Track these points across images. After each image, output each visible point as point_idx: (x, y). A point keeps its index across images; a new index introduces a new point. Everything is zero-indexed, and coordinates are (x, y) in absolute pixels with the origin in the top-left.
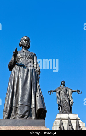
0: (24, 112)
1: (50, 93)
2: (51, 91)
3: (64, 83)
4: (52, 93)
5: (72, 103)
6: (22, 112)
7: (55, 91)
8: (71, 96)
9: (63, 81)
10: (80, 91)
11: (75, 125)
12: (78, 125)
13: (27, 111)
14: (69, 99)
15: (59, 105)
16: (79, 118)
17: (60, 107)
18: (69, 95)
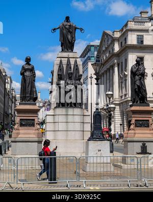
14: (72, 36)
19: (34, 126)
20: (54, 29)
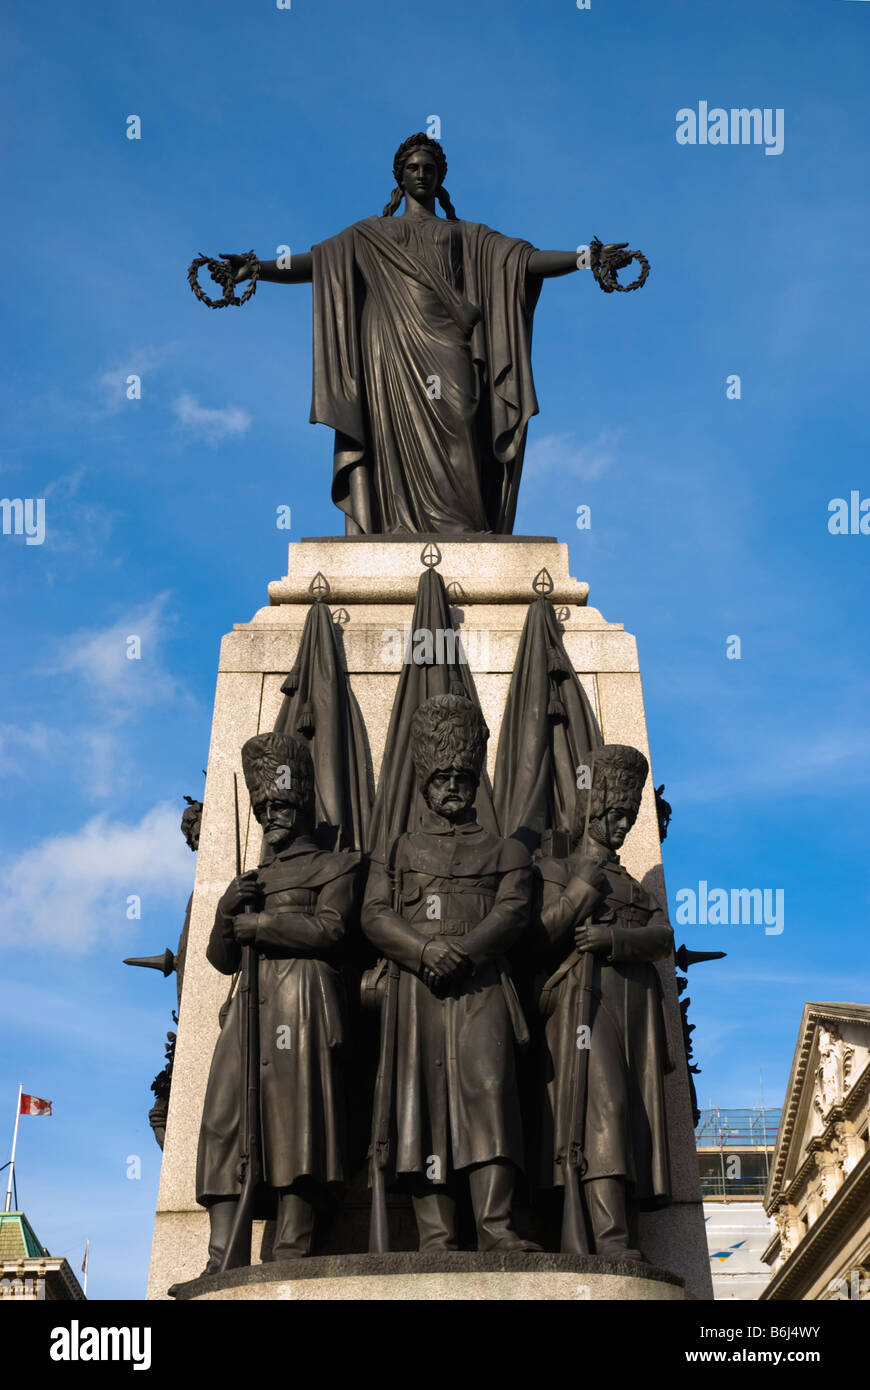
5: (520, 410)
7: (300, 272)
10: (626, 261)
12: (546, 659)
14: (484, 365)
15: (342, 442)
16: (566, 584)
17: (351, 467)
18: (480, 317)
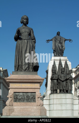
0: (26, 68)
1: (47, 42)
2: (48, 40)
3: (60, 33)
4: (49, 42)
5: (64, 49)
6: (25, 68)
7: (51, 40)
8: (64, 44)
9: (59, 32)
10: (71, 40)
11: (64, 64)
13: (28, 67)
14: (62, 46)
15: (54, 50)
16: (67, 59)
17: (54, 52)
18: (62, 43)
19: (34, 101)
20: (48, 41)
